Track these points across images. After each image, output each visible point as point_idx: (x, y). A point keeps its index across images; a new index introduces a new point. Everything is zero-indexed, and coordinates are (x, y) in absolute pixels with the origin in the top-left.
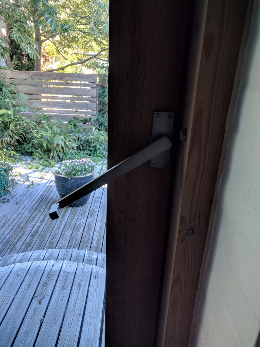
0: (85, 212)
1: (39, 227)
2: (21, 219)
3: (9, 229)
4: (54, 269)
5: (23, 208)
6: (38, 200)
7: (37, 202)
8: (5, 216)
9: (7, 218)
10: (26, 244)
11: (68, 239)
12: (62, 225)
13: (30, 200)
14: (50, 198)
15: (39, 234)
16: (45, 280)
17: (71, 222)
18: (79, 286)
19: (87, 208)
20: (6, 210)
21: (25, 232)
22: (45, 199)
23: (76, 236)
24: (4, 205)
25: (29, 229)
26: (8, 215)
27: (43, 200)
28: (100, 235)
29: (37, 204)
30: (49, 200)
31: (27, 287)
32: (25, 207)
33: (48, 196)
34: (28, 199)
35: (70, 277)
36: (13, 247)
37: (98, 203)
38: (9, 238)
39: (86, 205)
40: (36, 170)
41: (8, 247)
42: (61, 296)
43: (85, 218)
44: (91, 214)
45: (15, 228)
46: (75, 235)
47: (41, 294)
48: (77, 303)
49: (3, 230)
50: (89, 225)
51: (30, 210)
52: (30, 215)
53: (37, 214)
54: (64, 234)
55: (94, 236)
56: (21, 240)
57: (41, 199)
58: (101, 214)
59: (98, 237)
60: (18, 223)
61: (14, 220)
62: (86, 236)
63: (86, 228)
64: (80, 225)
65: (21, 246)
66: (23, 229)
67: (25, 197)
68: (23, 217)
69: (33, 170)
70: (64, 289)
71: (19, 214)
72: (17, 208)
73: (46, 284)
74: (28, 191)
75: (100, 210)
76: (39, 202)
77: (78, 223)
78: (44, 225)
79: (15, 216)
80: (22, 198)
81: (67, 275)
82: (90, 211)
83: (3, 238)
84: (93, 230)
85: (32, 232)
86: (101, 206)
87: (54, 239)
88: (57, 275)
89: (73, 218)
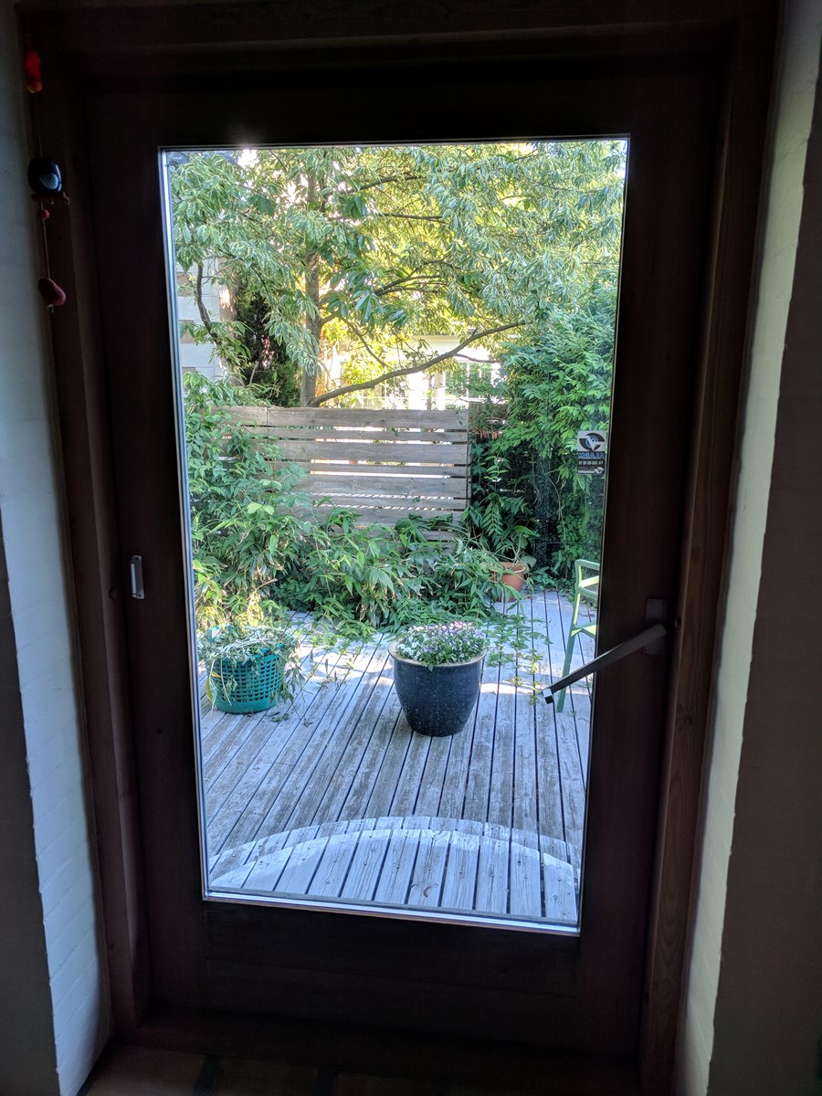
0: (463, 748)
1: (367, 776)
2: (324, 758)
3: (306, 778)
4: (437, 844)
5: (323, 735)
6: (351, 718)
7: (349, 722)
8: (289, 750)
9: (295, 756)
10: (347, 808)
11: (436, 803)
12: (417, 774)
13: (334, 717)
14: (377, 715)
15: (370, 790)
16: (424, 861)
17: (436, 768)
18: (491, 875)
19: (466, 739)
20: (286, 737)
21: (341, 784)
22: (366, 715)
23: (452, 799)
24: (279, 727)
25: (348, 780)
26: (295, 748)
27: (363, 718)
28: (504, 799)
29: (351, 728)
30: (376, 719)
31: (395, 869)
32: (325, 732)
33: (371, 711)
34: (329, 716)
35: (471, 859)
36: (324, 814)
37: (488, 731)
38: (310, 794)
39: (463, 734)
40: (329, 646)
41: (313, 813)
42: (461, 888)
43: (466, 761)
44: (476, 753)
45: (317, 775)
46: (449, 796)
47: (424, 881)
48: (492, 899)
49: (294, 779)
50: (476, 777)
51: (338, 738)
52: (342, 751)
53: (355, 750)
54: (424, 793)
55: (491, 800)
56: (335, 799)
57: (356, 717)
58: (501, 754)
59: (500, 803)
60: (320, 766)
61: (310, 759)
62: (473, 799)
63: (471, 783)
64: (456, 777)
65: (338, 812)
66: (334, 778)
67: (321, 711)
68: (327, 755)
69: (322, 647)
70: (463, 877)
71: (317, 747)
72: (310, 735)
73: (427, 867)
74: (323, 697)
75: (496, 745)
76: (354, 722)
77: (451, 772)
78: (377, 773)
79: (309, 751)
80: (313, 713)
81: (464, 856)
82: (474, 747)
83: (299, 794)
84: (487, 787)
85: (354, 786)
86: (497, 737)
87: (405, 802)
88: (445, 854)
89: (438, 760)
